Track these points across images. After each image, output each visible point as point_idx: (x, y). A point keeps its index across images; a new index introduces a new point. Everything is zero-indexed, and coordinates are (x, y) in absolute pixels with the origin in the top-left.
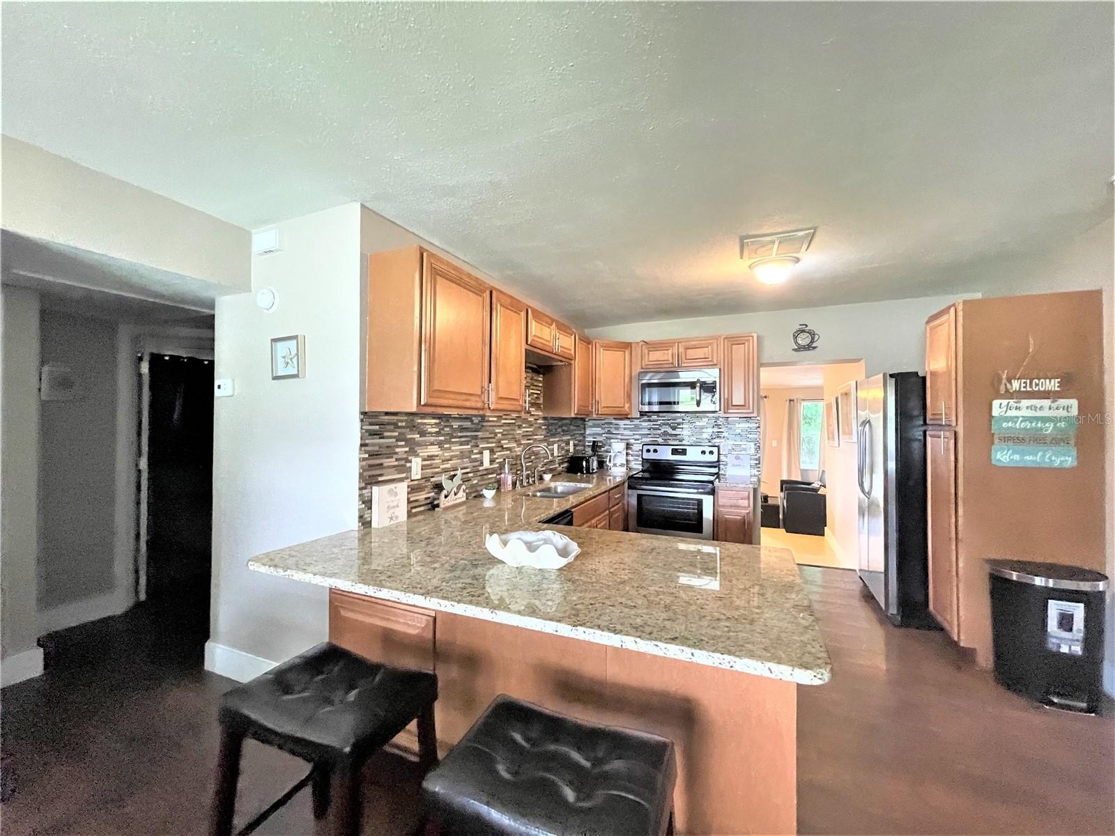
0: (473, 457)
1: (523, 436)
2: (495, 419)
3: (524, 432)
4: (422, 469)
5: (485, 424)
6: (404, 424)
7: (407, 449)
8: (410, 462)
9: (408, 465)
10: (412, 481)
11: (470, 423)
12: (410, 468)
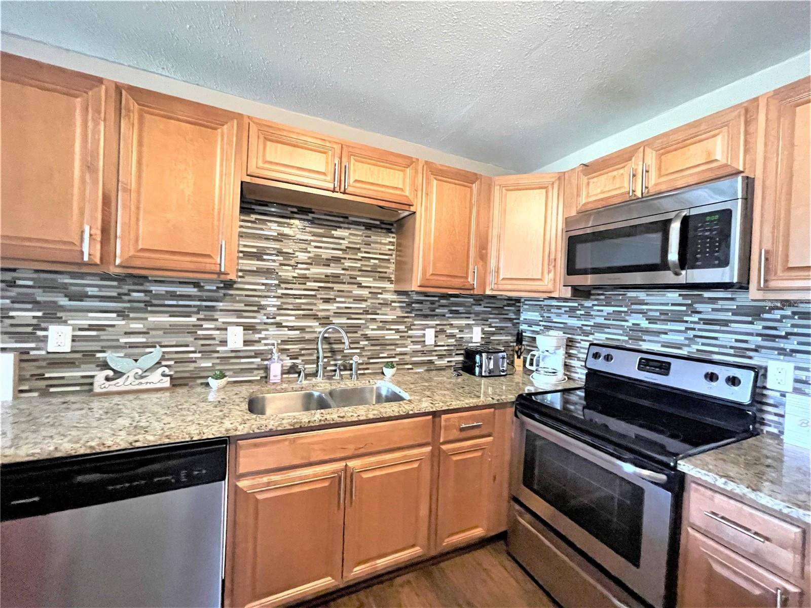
0: (199, 332)
1: (335, 313)
2: (263, 287)
3: (338, 308)
4: (73, 341)
5: (231, 292)
6: (30, 283)
7: (40, 314)
8: (46, 329)
9: (40, 333)
10: (49, 353)
11: (196, 290)
12: (46, 337)
